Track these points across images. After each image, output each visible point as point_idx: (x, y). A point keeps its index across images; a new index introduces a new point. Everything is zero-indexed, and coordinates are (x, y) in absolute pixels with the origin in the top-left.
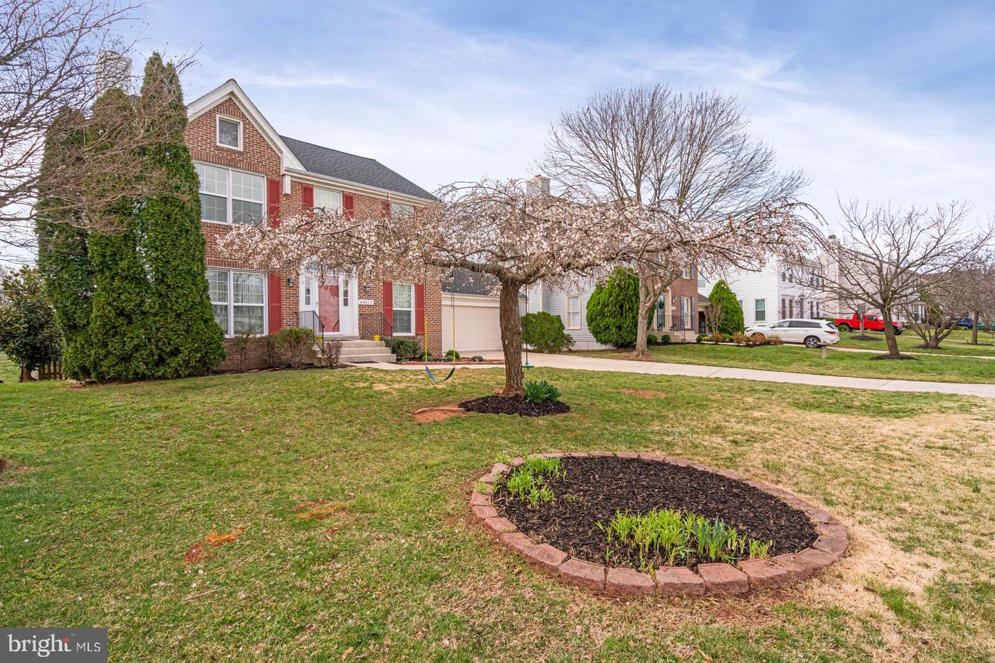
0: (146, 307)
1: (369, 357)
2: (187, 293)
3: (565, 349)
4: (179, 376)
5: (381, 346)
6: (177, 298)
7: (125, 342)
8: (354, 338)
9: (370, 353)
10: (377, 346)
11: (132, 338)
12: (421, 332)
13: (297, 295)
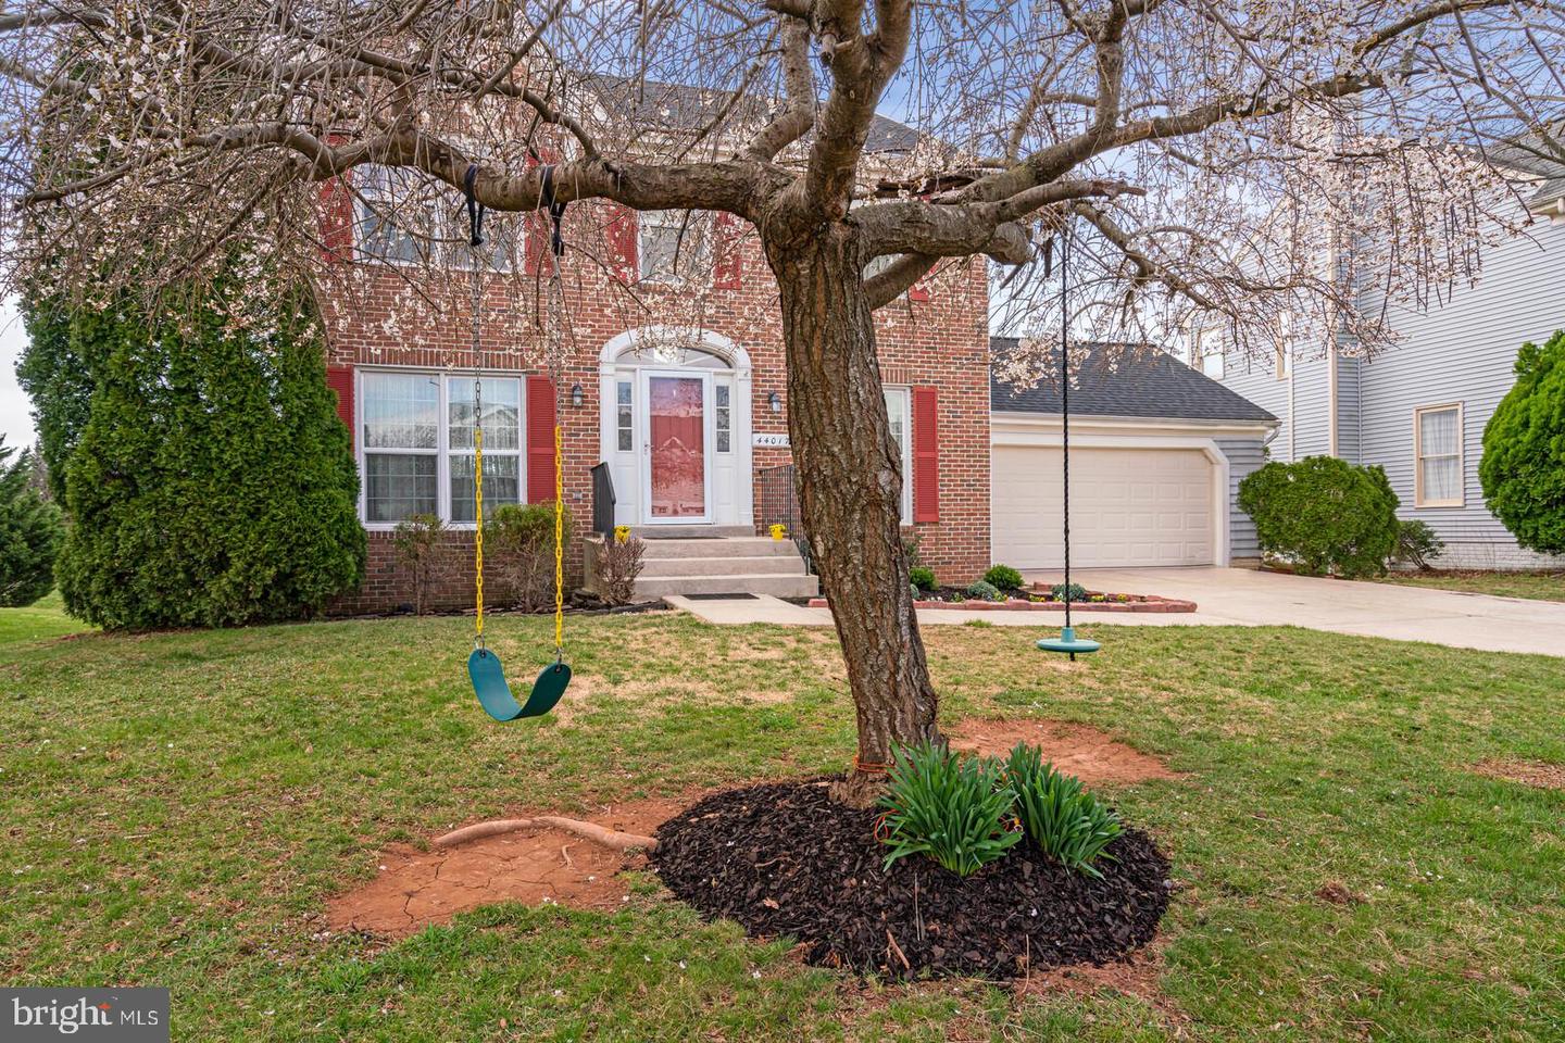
0: (161, 459)
1: (740, 583)
2: (253, 420)
3: (1411, 566)
4: (229, 623)
5: (788, 552)
6: (228, 433)
7: (118, 538)
8: (739, 531)
9: (748, 571)
10: (776, 552)
11: (131, 529)
12: (931, 517)
13: (595, 425)
